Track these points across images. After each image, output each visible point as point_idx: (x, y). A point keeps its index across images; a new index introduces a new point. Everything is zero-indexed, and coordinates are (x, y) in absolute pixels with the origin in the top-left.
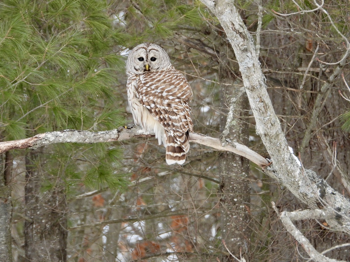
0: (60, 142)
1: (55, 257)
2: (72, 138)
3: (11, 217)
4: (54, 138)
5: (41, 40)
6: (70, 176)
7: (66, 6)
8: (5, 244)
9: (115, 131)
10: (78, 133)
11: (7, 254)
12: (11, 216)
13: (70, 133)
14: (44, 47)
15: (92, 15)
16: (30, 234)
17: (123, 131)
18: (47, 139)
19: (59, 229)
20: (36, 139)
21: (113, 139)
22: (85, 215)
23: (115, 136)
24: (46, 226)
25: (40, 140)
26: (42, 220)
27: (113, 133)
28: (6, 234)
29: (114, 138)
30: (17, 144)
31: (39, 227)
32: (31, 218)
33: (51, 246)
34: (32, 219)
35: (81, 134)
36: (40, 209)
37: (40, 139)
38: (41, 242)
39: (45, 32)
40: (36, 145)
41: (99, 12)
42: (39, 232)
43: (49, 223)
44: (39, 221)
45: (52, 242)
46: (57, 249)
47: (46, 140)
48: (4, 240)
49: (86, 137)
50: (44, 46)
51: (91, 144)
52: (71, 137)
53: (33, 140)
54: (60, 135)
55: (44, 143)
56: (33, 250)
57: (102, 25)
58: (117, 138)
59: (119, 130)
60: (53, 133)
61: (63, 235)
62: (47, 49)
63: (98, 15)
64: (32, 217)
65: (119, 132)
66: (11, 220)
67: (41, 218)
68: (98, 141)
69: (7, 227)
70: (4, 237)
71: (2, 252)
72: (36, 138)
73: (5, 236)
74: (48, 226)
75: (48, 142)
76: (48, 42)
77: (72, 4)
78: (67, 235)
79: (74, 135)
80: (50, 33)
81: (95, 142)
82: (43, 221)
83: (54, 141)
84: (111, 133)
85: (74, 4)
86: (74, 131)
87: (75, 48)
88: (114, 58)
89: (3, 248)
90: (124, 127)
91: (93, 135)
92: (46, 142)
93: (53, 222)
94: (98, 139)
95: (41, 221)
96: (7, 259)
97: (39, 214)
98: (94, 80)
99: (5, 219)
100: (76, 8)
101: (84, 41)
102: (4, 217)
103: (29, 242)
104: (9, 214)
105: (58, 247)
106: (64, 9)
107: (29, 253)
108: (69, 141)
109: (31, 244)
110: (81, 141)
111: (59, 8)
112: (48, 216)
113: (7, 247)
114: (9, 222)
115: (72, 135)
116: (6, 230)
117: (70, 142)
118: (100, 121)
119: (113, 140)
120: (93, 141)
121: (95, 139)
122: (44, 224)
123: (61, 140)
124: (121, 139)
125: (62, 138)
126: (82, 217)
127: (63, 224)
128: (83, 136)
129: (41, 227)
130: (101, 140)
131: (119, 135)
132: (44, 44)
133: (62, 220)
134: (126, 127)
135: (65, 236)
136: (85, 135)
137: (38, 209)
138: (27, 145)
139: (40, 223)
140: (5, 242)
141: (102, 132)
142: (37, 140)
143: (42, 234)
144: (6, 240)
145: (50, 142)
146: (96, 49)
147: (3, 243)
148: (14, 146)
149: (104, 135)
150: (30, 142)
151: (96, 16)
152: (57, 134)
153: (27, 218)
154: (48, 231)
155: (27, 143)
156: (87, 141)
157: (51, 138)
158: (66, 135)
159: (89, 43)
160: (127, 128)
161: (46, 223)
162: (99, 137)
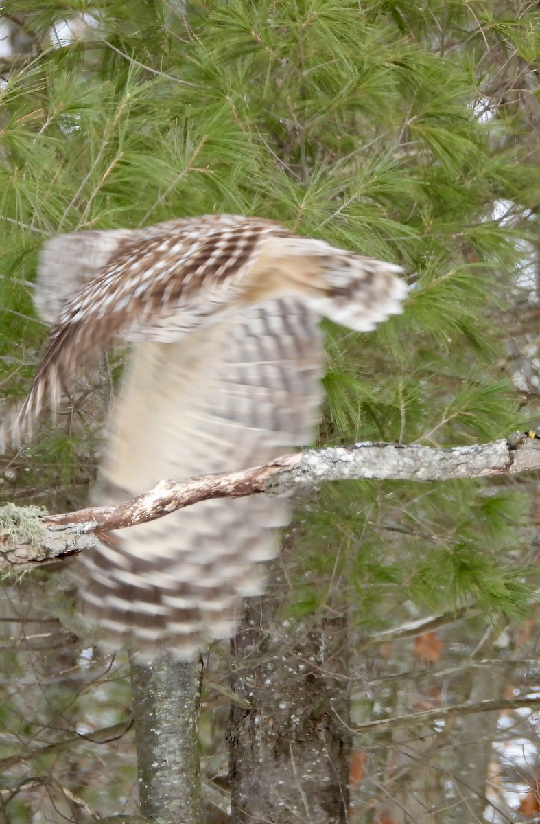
0: (344, 477)
1: (317, 808)
2: (378, 466)
3: (198, 694)
4: (326, 467)
5: (287, 182)
6: (367, 575)
7: (359, 83)
8: (183, 770)
9: (502, 446)
10: (396, 452)
11: (186, 800)
12: (200, 691)
13: (373, 451)
14: (295, 202)
15: (431, 110)
16: (246, 743)
17: (522, 446)
18: (306, 468)
19: (327, 729)
20: (276, 470)
21: (494, 468)
22: (395, 689)
23: (503, 460)
24: (289, 719)
25: (288, 471)
26: (278, 702)
27: (495, 452)
28: (184, 743)
29: (500, 465)
30: (223, 483)
31: (271, 723)
32: (248, 697)
33: (305, 776)
34: (250, 699)
35: (402, 455)
36: (273, 671)
37: (289, 468)
38: (277, 767)
39: (296, 158)
40: (277, 485)
41: (449, 102)
42: (270, 736)
43: (300, 711)
44: (272, 706)
45: (306, 765)
46: (323, 785)
47: (304, 472)
48: (179, 759)
49: (418, 463)
50: (296, 199)
51: (433, 483)
52: (375, 464)
53: (267, 473)
54: (344, 458)
55: (297, 479)
56: (255, 790)
57: (460, 141)
58: (508, 465)
59: (513, 442)
60: (323, 452)
61: (341, 744)
62: (302, 206)
63: (448, 111)
64: (251, 694)
65: (512, 447)
66: (198, 701)
67: (277, 696)
68: (452, 475)
69: (187, 724)
70: (178, 753)
71: (174, 794)
72: (276, 465)
73: (183, 749)
74: (296, 719)
75: (310, 478)
76: (305, 188)
77: (376, 76)
78: (351, 744)
79: (384, 457)
80: (311, 165)
81: (444, 478)
82: (283, 706)
83: (326, 474)
84: (490, 451)
85: (380, 77)
86: (385, 445)
87: (383, 205)
88: (492, 236)
89: (175, 782)
90: (527, 433)
91: (438, 457)
92: (303, 479)
93: (310, 708)
94: (453, 469)
95: (277, 706)
96: (186, 815)
97: (271, 686)
98: (437, 296)
99: (182, 700)
100: (387, 88)
101: (407, 185)
102: (179, 693)
103: (244, 767)
104: (191, 684)
105: (327, 779)
106: (354, 91)
107: (243, 797)
108: (369, 474)
109: (248, 770)
110: (403, 475)
111: (338, 88)
112: (297, 690)
113: (187, 781)
114: (193, 709)
115: (377, 457)
116: (184, 731)
117: (374, 479)
118: (455, 415)
119: (495, 472)
120: (438, 475)
121: (444, 469)
122: (284, 713)
123: (346, 471)
124: (517, 467)
125: (350, 466)
126: (387, 693)
127: (340, 712)
128: (411, 462)
129: (276, 723)
130: (462, 470)
131: (512, 458)
132: (294, 193)
133: (336, 704)
134: (532, 434)
135: (346, 747)
136: (415, 459)
137: (266, 671)
138: (250, 485)
139: (272, 711)
140: (181, 765)
141: (465, 449)
142: (278, 474)
143: (279, 742)
144: (186, 758)
145: (315, 478)
146: (442, 209)
147: (175, 768)
148: (214, 489)
149: (471, 456)
150: (260, 478)
151: (443, 114)
152: (335, 454)
153: (235, 697)
154: (298, 735)
155: (250, 480)
156: (422, 474)
157: (318, 466)
158: (360, 458)
159: (422, 192)
160: (536, 437)
161: (292, 710)
162: (455, 462)
